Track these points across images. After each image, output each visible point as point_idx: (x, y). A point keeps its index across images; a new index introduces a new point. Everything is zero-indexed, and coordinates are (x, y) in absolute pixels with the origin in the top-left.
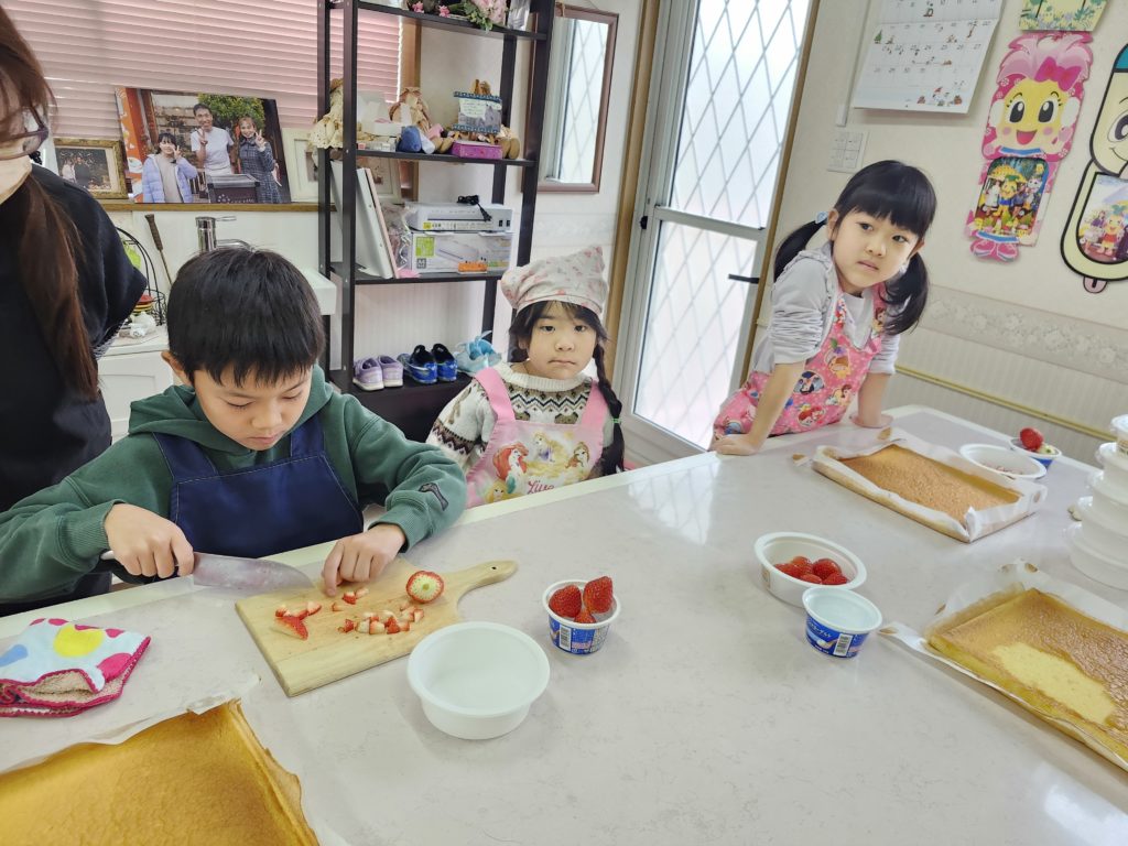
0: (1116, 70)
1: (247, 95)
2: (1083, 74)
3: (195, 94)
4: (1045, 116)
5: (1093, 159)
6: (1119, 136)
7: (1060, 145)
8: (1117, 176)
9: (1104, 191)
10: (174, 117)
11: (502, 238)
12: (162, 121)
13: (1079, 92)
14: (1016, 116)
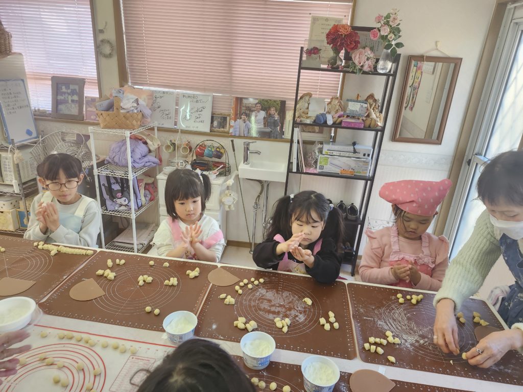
1: (275, 99)
3: (257, 99)
10: (248, 107)
11: (364, 162)
12: (244, 108)
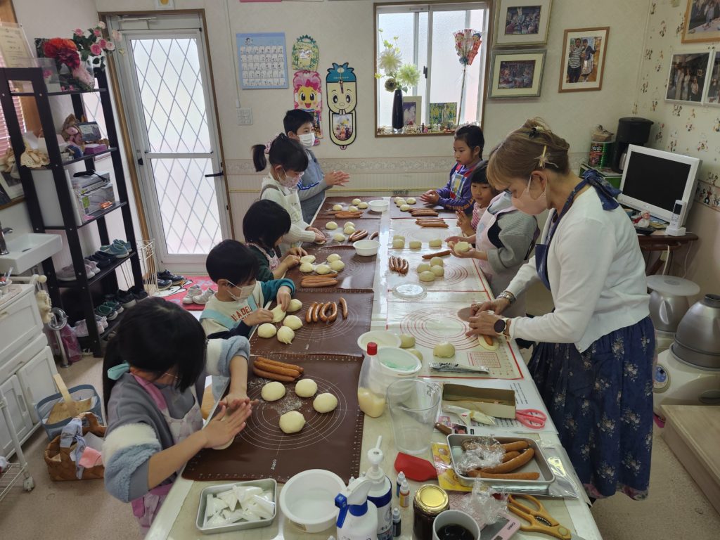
0: (327, 82)
2: (319, 85)
4: (312, 98)
5: (330, 110)
6: (335, 102)
7: (319, 107)
8: (339, 114)
9: (336, 119)
13: (320, 91)
14: (303, 98)
